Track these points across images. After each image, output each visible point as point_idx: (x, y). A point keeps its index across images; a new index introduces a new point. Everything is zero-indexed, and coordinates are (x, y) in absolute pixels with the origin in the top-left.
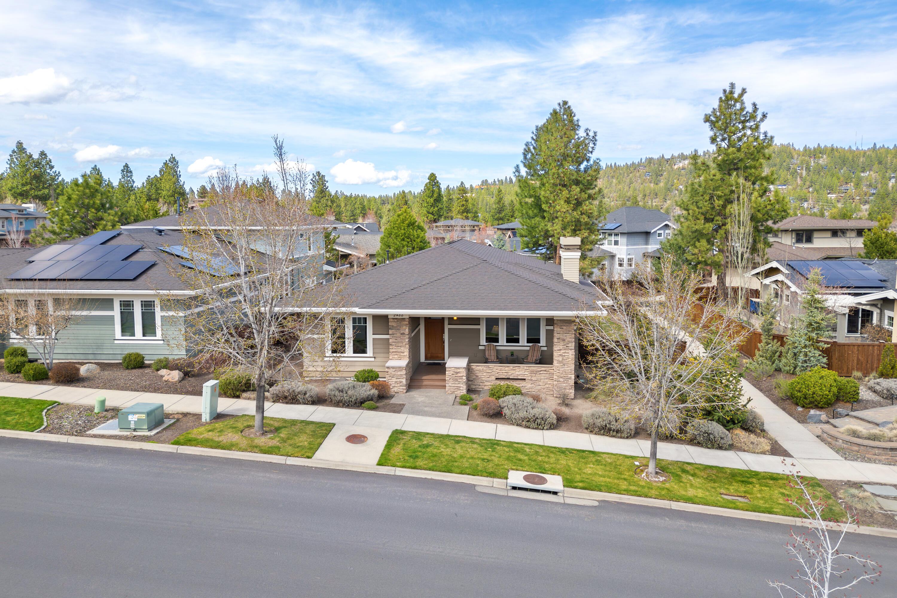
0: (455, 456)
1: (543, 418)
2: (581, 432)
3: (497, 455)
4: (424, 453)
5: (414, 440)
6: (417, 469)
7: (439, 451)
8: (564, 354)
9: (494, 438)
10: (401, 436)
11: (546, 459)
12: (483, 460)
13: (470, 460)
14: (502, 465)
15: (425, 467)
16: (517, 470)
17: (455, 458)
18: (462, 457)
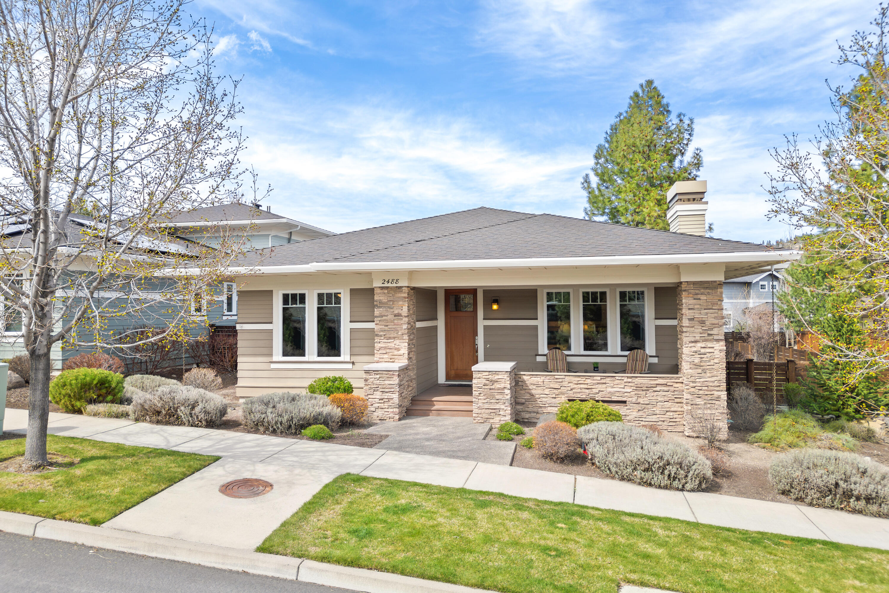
0: (472, 536)
1: (680, 464)
2: (772, 500)
3: (582, 541)
4: (389, 527)
5: (378, 496)
6: (360, 566)
7: (431, 523)
8: (703, 351)
9: (571, 501)
10: (352, 486)
11: (718, 559)
12: (545, 550)
13: (510, 550)
14: (599, 567)
15: (384, 561)
16: (643, 584)
17: (469, 542)
18: (488, 539)
